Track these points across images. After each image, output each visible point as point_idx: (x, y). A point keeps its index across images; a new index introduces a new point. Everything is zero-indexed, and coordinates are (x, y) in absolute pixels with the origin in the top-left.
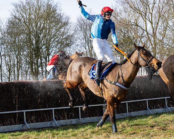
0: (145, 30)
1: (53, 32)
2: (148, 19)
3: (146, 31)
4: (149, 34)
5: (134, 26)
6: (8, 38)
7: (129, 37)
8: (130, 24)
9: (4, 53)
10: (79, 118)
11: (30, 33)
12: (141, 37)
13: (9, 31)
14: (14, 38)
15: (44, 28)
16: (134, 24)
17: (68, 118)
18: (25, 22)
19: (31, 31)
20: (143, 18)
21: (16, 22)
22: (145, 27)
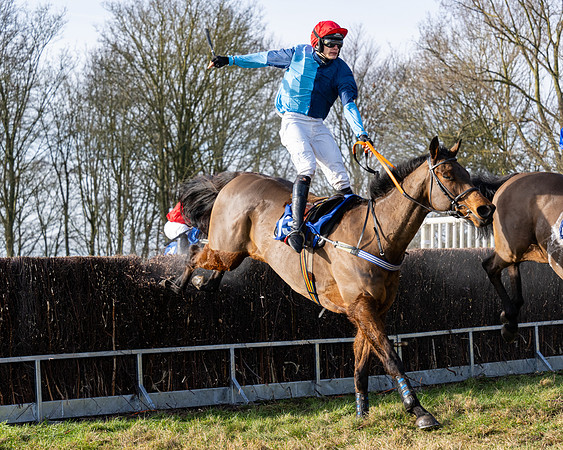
0: (535, 98)
1: (235, 98)
2: (544, 62)
3: (539, 102)
4: (547, 111)
5: (497, 86)
6: (91, 116)
7: (481, 120)
8: (485, 78)
9: (76, 163)
10: (313, 377)
11: (161, 101)
12: (521, 121)
13: (93, 93)
14: (110, 115)
15: (206, 84)
16: (499, 78)
17: (280, 379)
18: (145, 65)
19: (165, 93)
20: (527, 58)
21: (119, 65)
22: (534, 87)
